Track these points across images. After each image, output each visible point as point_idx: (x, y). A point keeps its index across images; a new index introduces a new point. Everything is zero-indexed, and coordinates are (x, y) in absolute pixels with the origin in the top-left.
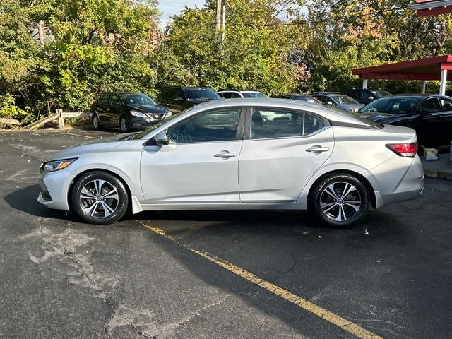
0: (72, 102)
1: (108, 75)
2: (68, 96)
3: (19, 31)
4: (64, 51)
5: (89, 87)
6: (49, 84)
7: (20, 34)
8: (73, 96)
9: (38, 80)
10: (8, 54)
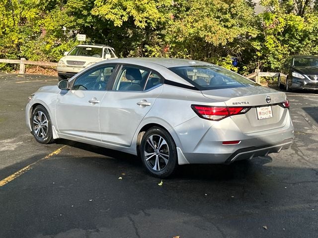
0: (273, 64)
1: (309, 39)
2: (271, 59)
3: (232, 5)
4: (268, 19)
5: (289, 50)
6: (258, 48)
7: (234, 7)
8: (275, 58)
9: (249, 44)
10: (223, 24)
